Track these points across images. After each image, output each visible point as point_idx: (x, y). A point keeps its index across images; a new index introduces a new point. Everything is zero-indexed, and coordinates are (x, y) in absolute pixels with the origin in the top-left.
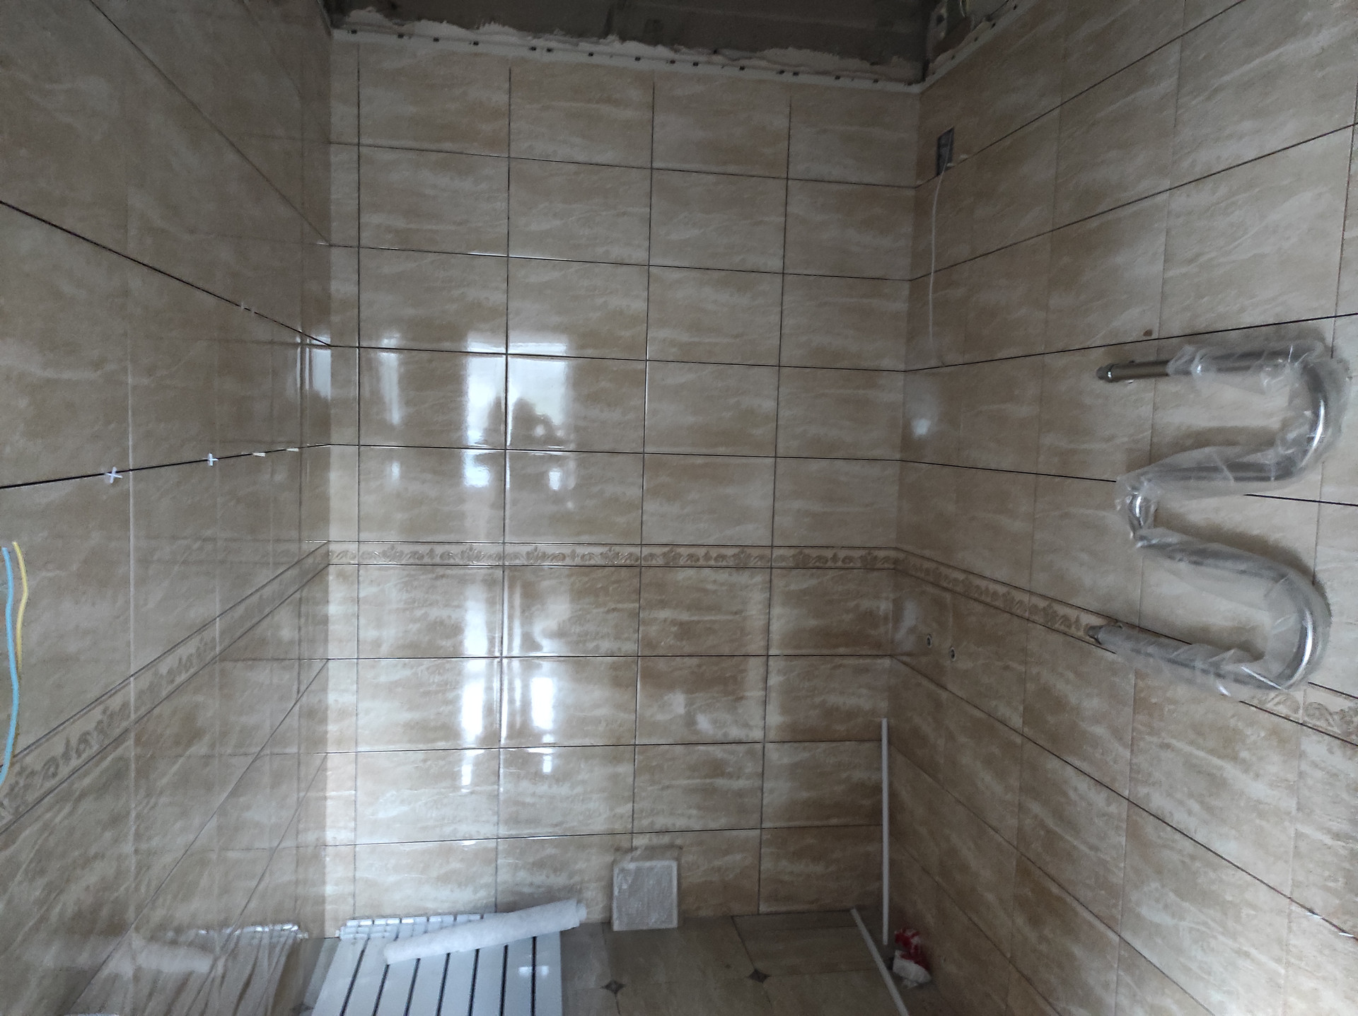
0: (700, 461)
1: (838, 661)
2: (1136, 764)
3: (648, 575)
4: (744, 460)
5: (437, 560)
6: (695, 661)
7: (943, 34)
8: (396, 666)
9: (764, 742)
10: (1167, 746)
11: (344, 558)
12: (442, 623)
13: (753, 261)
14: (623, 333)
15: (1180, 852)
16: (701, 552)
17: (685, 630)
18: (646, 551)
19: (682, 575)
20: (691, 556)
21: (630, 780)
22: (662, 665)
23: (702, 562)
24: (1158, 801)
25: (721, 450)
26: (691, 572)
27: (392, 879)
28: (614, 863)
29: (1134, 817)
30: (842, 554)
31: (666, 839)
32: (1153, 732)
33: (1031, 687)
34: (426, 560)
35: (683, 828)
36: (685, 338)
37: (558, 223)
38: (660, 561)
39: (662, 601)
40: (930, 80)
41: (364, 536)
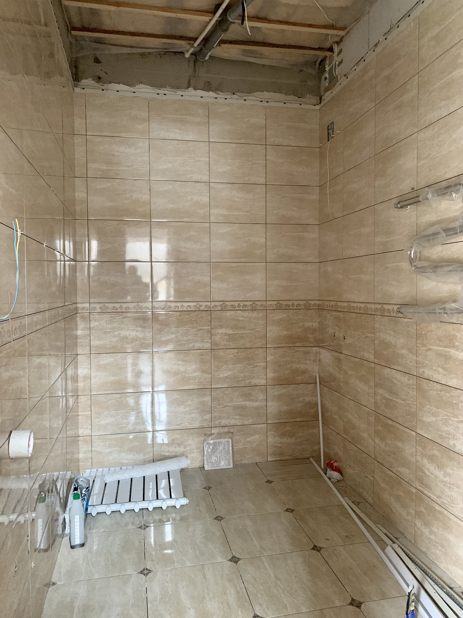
0: (234, 265)
1: (296, 349)
2: (418, 360)
3: (214, 314)
4: (253, 264)
5: (124, 310)
6: (236, 351)
7: (327, 84)
8: (107, 356)
9: (266, 386)
10: (430, 349)
11: (83, 310)
12: (126, 337)
13: (253, 179)
14: (200, 211)
15: (436, 390)
16: (236, 304)
17: (231, 338)
18: (213, 304)
19: (228, 314)
20: (232, 306)
21: (210, 404)
22: (221, 353)
23: (237, 308)
24: (428, 373)
25: (243, 260)
26: (233, 312)
27: (108, 450)
28: (204, 440)
29: (419, 382)
30: (296, 303)
31: (226, 430)
32: (424, 345)
33: (376, 342)
34: (119, 310)
35: (234, 424)
36: (226, 213)
37: (170, 165)
38: (220, 309)
39: (220, 325)
40: (323, 103)
41: (92, 300)
